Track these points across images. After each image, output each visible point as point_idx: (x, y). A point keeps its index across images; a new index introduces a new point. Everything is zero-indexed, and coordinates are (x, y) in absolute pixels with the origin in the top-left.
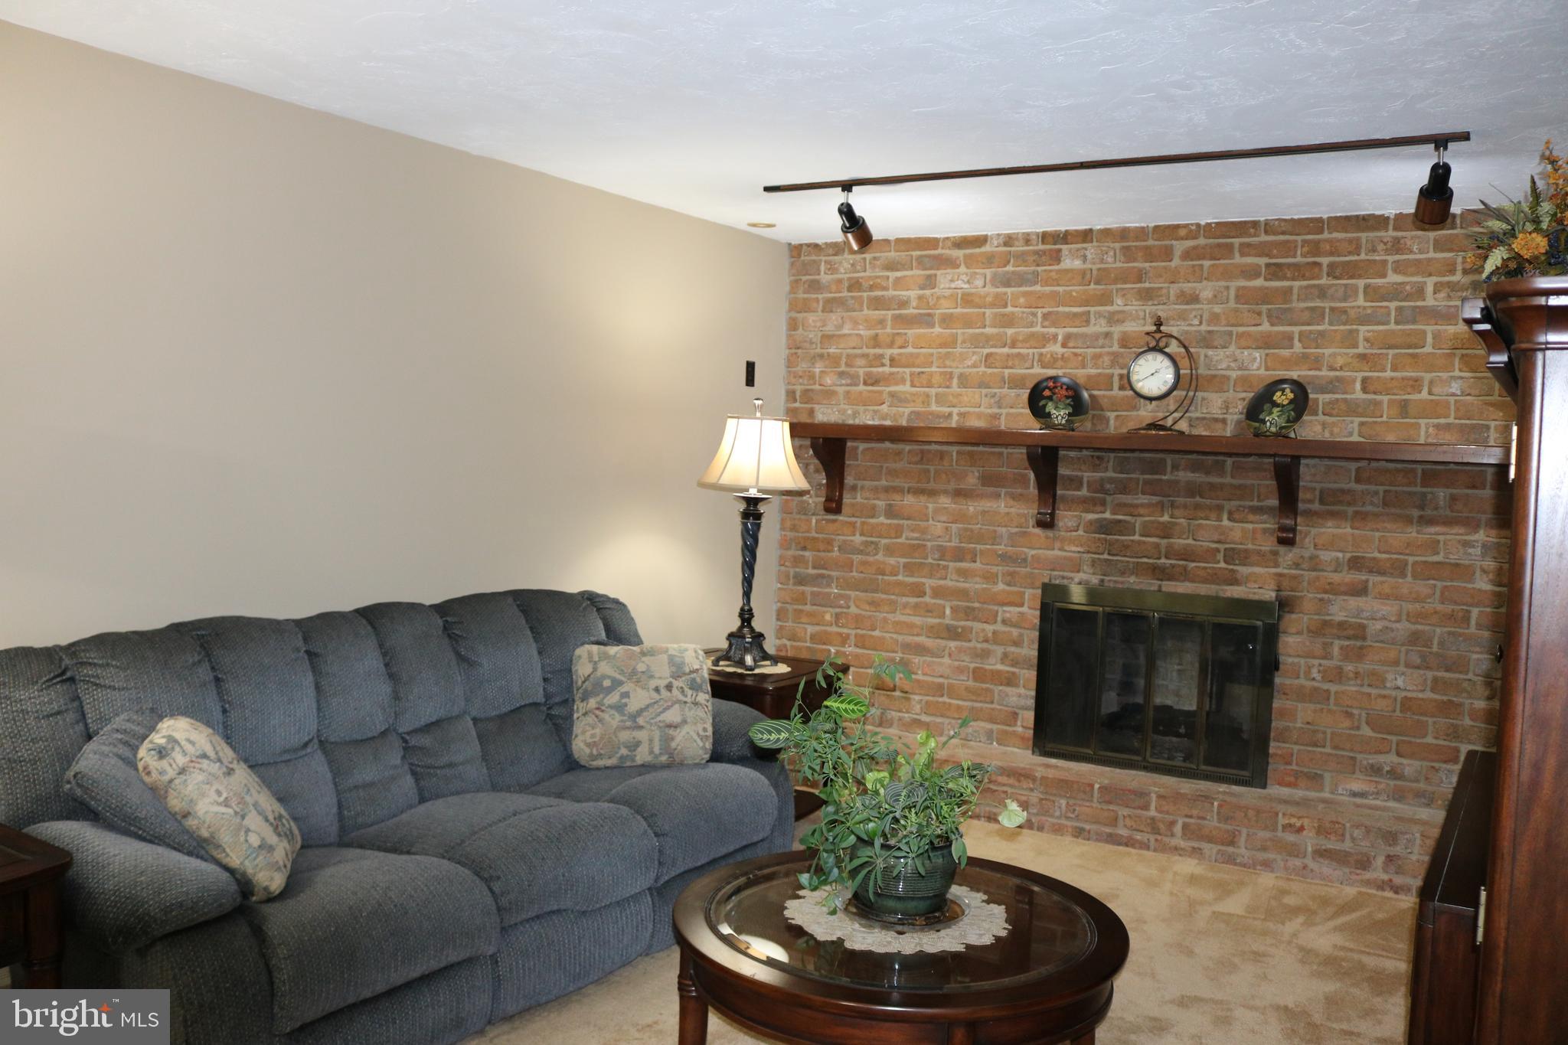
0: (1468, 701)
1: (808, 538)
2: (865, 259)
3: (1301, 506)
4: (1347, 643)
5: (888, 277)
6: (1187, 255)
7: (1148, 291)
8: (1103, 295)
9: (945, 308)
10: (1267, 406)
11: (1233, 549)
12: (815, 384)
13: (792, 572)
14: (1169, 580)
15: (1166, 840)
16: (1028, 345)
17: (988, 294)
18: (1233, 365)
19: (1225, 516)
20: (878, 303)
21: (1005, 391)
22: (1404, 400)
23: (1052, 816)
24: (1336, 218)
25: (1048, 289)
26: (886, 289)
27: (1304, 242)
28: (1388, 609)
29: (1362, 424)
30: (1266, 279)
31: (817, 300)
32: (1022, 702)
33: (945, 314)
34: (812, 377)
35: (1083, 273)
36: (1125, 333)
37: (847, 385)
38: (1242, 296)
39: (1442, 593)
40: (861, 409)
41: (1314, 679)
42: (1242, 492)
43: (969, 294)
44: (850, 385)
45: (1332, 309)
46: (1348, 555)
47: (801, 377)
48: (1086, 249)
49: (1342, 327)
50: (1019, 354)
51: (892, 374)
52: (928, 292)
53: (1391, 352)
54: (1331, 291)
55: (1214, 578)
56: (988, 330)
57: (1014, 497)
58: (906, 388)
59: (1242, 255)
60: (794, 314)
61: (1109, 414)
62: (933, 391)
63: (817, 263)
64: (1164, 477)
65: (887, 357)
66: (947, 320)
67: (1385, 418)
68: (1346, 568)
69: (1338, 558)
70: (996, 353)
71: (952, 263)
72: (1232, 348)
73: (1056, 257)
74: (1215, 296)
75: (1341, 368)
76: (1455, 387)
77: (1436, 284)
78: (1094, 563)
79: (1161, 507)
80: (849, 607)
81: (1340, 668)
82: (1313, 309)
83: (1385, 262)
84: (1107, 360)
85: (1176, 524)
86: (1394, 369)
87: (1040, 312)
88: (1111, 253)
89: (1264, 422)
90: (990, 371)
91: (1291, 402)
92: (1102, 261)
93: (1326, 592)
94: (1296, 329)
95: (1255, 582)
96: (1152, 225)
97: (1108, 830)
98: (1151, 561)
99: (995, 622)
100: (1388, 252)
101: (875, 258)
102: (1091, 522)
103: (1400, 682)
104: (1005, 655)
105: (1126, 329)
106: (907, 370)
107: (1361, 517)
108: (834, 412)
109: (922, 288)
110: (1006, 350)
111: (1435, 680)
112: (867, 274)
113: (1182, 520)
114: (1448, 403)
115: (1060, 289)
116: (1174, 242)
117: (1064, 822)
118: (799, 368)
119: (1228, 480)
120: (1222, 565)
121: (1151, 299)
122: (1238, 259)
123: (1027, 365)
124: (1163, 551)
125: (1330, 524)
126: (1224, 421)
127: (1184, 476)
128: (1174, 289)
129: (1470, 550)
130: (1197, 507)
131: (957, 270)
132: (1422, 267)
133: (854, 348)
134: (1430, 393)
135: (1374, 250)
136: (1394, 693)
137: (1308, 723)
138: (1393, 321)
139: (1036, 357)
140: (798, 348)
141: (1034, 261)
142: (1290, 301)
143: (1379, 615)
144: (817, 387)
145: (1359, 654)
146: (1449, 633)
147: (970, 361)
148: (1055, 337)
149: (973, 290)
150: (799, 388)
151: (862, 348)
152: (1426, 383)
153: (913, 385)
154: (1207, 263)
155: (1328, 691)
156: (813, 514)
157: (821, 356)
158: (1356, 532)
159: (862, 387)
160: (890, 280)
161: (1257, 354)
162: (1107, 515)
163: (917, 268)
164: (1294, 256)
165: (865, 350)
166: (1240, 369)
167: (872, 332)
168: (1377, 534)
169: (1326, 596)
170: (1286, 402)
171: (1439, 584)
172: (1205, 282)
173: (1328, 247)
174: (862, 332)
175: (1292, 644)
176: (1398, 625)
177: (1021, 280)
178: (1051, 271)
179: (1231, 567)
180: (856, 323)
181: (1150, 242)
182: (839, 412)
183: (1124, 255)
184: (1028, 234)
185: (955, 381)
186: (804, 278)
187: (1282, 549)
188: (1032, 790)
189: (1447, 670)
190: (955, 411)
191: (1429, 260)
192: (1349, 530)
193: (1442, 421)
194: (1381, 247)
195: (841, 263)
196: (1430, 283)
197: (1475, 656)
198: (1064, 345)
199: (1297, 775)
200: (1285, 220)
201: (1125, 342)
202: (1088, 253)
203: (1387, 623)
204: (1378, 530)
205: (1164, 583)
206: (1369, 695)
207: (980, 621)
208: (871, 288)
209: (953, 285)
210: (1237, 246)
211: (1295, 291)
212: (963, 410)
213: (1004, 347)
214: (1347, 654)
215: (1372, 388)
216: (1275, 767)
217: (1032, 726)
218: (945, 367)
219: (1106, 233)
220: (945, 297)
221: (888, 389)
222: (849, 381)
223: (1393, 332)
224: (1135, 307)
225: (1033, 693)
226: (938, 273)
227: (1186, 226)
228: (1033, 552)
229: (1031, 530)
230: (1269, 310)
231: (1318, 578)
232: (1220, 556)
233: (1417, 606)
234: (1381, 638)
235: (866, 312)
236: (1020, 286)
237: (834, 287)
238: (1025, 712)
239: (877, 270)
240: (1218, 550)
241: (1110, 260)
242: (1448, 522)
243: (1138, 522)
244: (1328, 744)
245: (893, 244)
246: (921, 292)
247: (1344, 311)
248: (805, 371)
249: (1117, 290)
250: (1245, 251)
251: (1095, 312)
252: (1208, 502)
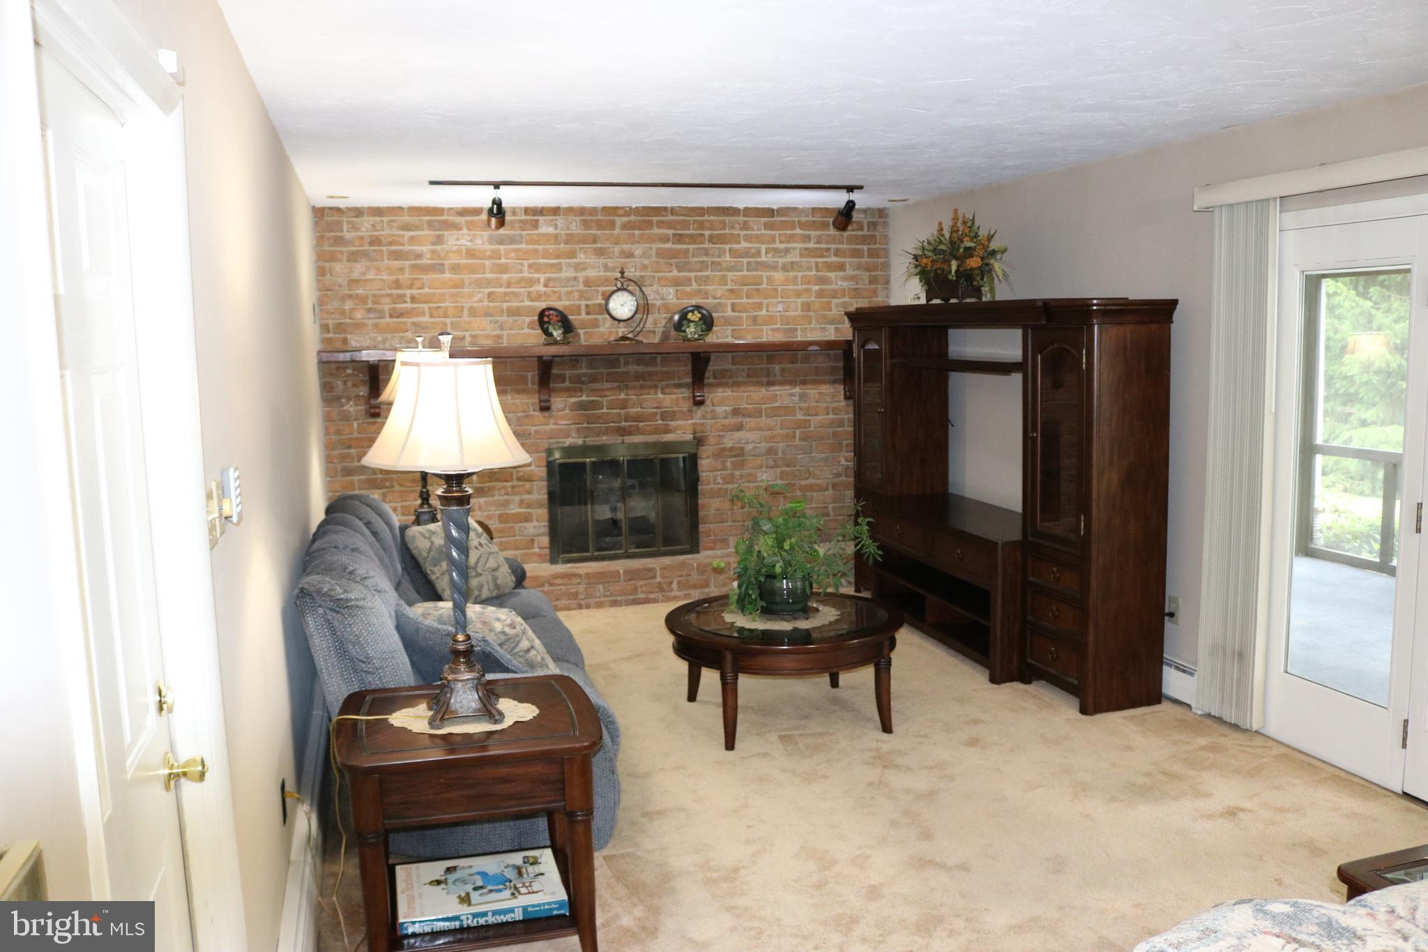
0: (798, 482)
1: (353, 439)
2: (382, 221)
3: (706, 381)
4: (733, 459)
5: (403, 236)
6: (625, 226)
7: (600, 249)
8: (571, 251)
9: (454, 260)
10: (685, 322)
11: (666, 411)
12: (346, 318)
13: (339, 467)
14: (628, 435)
15: (669, 594)
16: (518, 286)
17: (486, 250)
18: (657, 297)
19: (659, 392)
20: (397, 255)
21: (504, 318)
22: (756, 316)
23: (595, 597)
24: (712, 208)
25: (531, 247)
26: (402, 244)
27: (695, 221)
28: (753, 436)
29: (733, 330)
30: (673, 243)
31: (342, 252)
32: (537, 531)
33: (454, 264)
34: (343, 312)
35: (556, 236)
36: (587, 277)
37: (376, 318)
38: (660, 254)
39: (781, 425)
40: (389, 336)
41: (718, 483)
42: (668, 376)
43: (473, 250)
44: (379, 318)
45: (713, 263)
46: (732, 408)
47: (332, 313)
48: (556, 220)
49: (718, 273)
50: (513, 293)
51: (414, 308)
52: (438, 248)
53: (746, 288)
54: (711, 252)
55: (657, 431)
56: (488, 276)
57: (518, 392)
58: (426, 319)
59: (659, 227)
60: (322, 264)
61: (579, 331)
62: (448, 321)
63: (339, 223)
64: (619, 370)
65: (408, 296)
66: (456, 268)
67: (745, 326)
68: (730, 416)
69: (726, 411)
70: (496, 292)
71: (457, 227)
72: (655, 287)
73: (535, 225)
74: (644, 253)
75: (720, 298)
76: (780, 308)
77: (766, 249)
78: (578, 430)
79: (619, 389)
80: (393, 487)
81: (732, 474)
82: (702, 262)
83: (739, 235)
84: (576, 295)
85: (630, 399)
86: (748, 297)
87: (526, 263)
88: (574, 224)
89: (685, 331)
90: (491, 304)
91: (700, 319)
92: (568, 228)
93: (721, 431)
94: (693, 275)
95: (681, 430)
96: (601, 206)
97: (632, 597)
98: (617, 424)
99: (512, 480)
100: (741, 229)
101: (392, 221)
102: (574, 404)
103: (764, 477)
104: (522, 501)
105: (588, 274)
106: (426, 306)
107: (736, 384)
108: (366, 340)
109: (433, 244)
110: (503, 290)
111: (782, 472)
112: (385, 233)
113: (633, 397)
114: (776, 315)
115: (540, 247)
116: (616, 218)
117: (602, 599)
118: (329, 307)
119: (659, 369)
120: (660, 422)
121: (603, 255)
122: (656, 231)
123: (520, 299)
124: (623, 418)
125: (720, 390)
126: (654, 332)
127: (632, 368)
128: (617, 249)
129: (793, 398)
130: (642, 387)
131: (460, 232)
132: (759, 239)
133: (380, 290)
134: (767, 311)
135: (733, 228)
136: (761, 484)
137: (718, 510)
138: (745, 269)
139: (526, 295)
140: (328, 290)
141: (520, 227)
142: (687, 257)
143: (751, 440)
144: (348, 321)
145: (740, 465)
146: (787, 445)
147: (478, 298)
148: (539, 280)
149: (474, 247)
150: (331, 322)
151: (384, 289)
152: (765, 306)
153: (431, 316)
154: (637, 232)
155: (726, 489)
156: (355, 420)
157: (350, 297)
158: (734, 394)
159: (388, 320)
160: (406, 238)
161: (671, 290)
162: (584, 398)
163: (428, 229)
164: (689, 230)
165: (388, 291)
166: (662, 299)
167: (394, 277)
168: (746, 394)
169: (721, 433)
170: (697, 320)
171: (779, 419)
172: (636, 244)
173: (708, 225)
174: (384, 277)
175: (705, 464)
176: (761, 445)
177: (512, 240)
178: (533, 234)
179: (665, 422)
180: (379, 270)
181: (600, 217)
182: (370, 338)
183: (584, 225)
184: (514, 208)
185: (465, 313)
186: (328, 234)
187: (695, 408)
188: (579, 584)
189: (787, 466)
190: (467, 334)
191: (762, 235)
192: (730, 393)
193: (775, 327)
194: (737, 226)
195: (362, 223)
196: (763, 248)
197: (800, 456)
198: (546, 286)
199: (714, 542)
200: (683, 207)
201: (587, 283)
202: (558, 223)
203: (754, 445)
204: (746, 392)
205: (625, 438)
206: (749, 487)
207: (500, 481)
208: (391, 243)
209: (459, 243)
210: (655, 222)
211: (691, 251)
212: (474, 333)
213: (501, 287)
214: (735, 466)
215: (737, 309)
216: (704, 540)
217: (548, 545)
218: (457, 302)
219: (570, 210)
220: (452, 251)
221: (410, 320)
222: (377, 315)
223: (746, 276)
224: (592, 260)
225: (546, 524)
226: (446, 233)
227: (623, 208)
228: (535, 428)
229: (532, 413)
230: (677, 262)
231: (716, 423)
232: (658, 417)
233: (770, 432)
234: (752, 453)
235: (386, 261)
236: (511, 244)
237: (357, 242)
238: (540, 538)
239: (394, 230)
240: (656, 413)
241: (574, 228)
242: (782, 383)
243: (605, 400)
244: (729, 519)
245: (406, 210)
246: (433, 247)
247: (719, 264)
248: (336, 309)
249: (580, 249)
250: (661, 224)
251: (566, 263)
252: (649, 383)
